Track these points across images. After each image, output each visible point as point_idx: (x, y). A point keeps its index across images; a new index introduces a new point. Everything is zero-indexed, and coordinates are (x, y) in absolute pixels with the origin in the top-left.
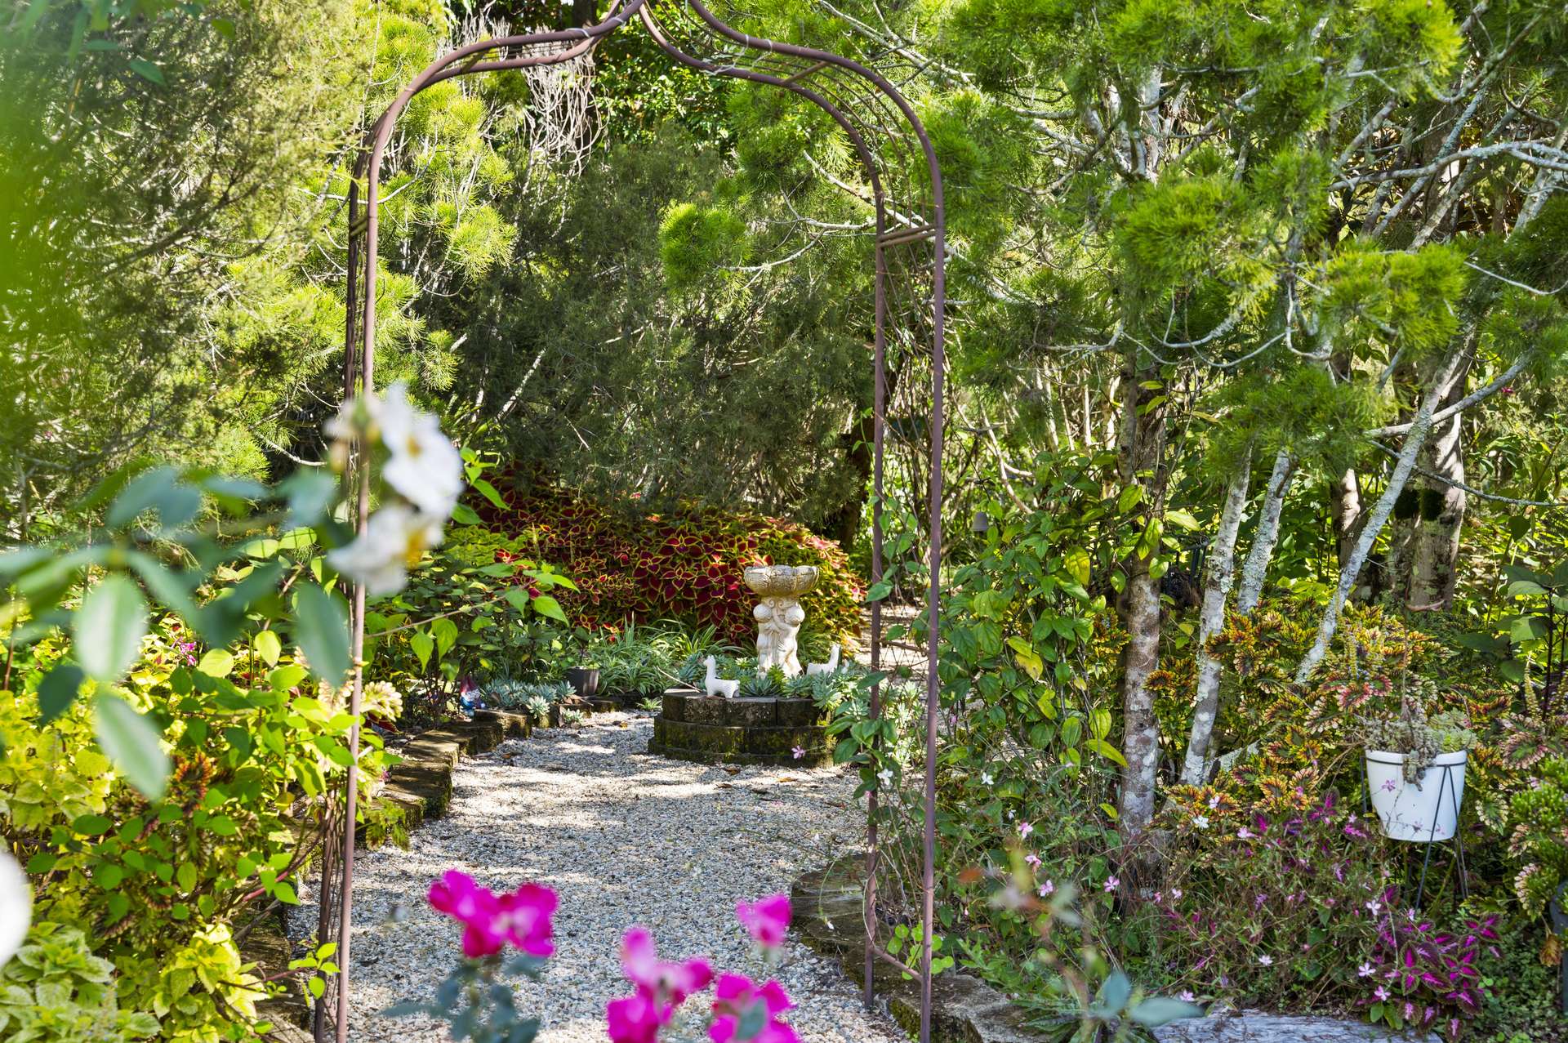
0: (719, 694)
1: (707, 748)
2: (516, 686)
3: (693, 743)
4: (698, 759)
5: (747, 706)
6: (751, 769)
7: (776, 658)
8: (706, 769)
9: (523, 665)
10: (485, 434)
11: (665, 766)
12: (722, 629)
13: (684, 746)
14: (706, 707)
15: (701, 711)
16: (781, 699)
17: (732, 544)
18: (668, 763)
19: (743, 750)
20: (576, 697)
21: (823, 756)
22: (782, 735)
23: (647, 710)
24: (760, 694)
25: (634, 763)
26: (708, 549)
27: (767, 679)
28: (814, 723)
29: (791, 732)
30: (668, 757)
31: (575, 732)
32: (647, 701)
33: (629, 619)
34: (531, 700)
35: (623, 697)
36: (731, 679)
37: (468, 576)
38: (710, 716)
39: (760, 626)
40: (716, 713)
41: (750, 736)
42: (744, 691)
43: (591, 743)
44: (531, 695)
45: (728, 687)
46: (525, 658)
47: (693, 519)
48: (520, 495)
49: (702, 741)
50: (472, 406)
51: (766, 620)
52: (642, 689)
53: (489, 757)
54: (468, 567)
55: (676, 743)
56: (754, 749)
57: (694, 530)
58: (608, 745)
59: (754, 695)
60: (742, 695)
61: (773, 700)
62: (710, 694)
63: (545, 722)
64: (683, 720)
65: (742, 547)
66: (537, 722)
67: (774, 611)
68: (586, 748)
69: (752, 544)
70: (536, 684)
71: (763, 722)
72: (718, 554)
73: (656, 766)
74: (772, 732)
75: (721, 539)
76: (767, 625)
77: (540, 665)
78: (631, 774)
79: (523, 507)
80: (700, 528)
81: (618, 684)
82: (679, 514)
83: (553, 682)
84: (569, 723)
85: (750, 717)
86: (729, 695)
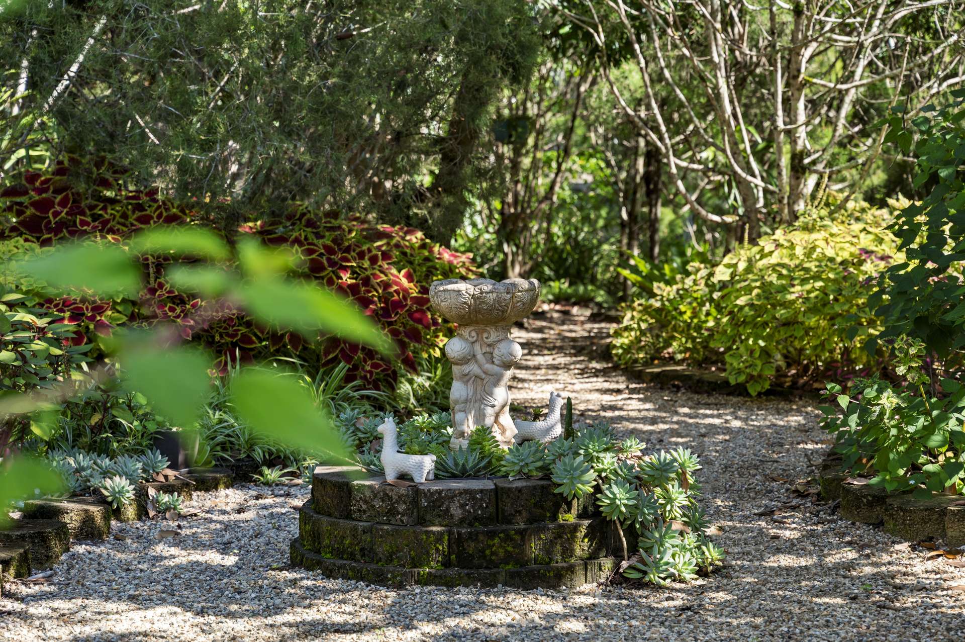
0: (403, 477)
1: (390, 560)
2: (84, 460)
3: (368, 553)
4: (379, 579)
5: (452, 495)
6: (464, 595)
7: (480, 417)
8: (392, 594)
9: (92, 429)
10: (30, 128)
11: (326, 592)
12: (355, 368)
13: (352, 556)
14: (386, 497)
15: (377, 504)
16: (501, 483)
17: (361, 255)
18: (330, 584)
19: (447, 564)
20: (171, 473)
21: (571, 569)
22: (508, 538)
23: (267, 484)
24: (463, 474)
25: (276, 588)
26: (332, 263)
27: (471, 449)
28: (554, 518)
29: (522, 533)
30: (329, 574)
31: (173, 524)
32: (266, 471)
33: (233, 359)
34: (108, 483)
35: (232, 467)
36: (422, 453)
37: (11, 305)
38: (392, 512)
39: (455, 369)
40: (402, 507)
41: (457, 542)
42: (442, 472)
43: (198, 544)
44: (106, 474)
45: (420, 466)
46: (96, 419)
47: (310, 224)
48: (77, 200)
49: (382, 549)
50: (13, 95)
51: (464, 361)
52: (258, 455)
53: (49, 579)
54: (11, 291)
55: (339, 553)
56: (465, 561)
57: (311, 237)
58: (225, 549)
59: (454, 477)
60: (437, 477)
61: (489, 485)
62: (390, 477)
63: (130, 512)
64: (348, 516)
65: (374, 260)
66: (117, 513)
67: (477, 347)
68: (196, 556)
69: (386, 256)
70: (112, 456)
71: (477, 519)
72: (345, 269)
73: (314, 593)
74: (492, 535)
75: (348, 250)
76: (466, 369)
77: (115, 427)
78: (278, 610)
79: (83, 213)
80: (319, 236)
81: (224, 449)
82: (290, 217)
83: (136, 452)
84: (163, 511)
85: (456, 511)
86: (421, 478)
